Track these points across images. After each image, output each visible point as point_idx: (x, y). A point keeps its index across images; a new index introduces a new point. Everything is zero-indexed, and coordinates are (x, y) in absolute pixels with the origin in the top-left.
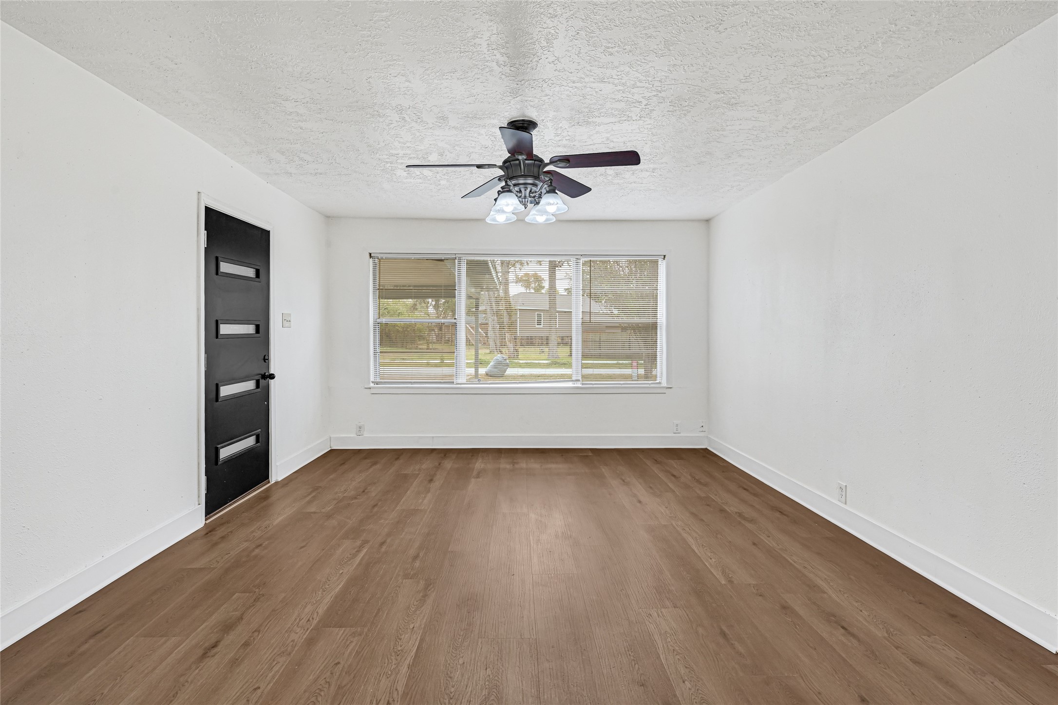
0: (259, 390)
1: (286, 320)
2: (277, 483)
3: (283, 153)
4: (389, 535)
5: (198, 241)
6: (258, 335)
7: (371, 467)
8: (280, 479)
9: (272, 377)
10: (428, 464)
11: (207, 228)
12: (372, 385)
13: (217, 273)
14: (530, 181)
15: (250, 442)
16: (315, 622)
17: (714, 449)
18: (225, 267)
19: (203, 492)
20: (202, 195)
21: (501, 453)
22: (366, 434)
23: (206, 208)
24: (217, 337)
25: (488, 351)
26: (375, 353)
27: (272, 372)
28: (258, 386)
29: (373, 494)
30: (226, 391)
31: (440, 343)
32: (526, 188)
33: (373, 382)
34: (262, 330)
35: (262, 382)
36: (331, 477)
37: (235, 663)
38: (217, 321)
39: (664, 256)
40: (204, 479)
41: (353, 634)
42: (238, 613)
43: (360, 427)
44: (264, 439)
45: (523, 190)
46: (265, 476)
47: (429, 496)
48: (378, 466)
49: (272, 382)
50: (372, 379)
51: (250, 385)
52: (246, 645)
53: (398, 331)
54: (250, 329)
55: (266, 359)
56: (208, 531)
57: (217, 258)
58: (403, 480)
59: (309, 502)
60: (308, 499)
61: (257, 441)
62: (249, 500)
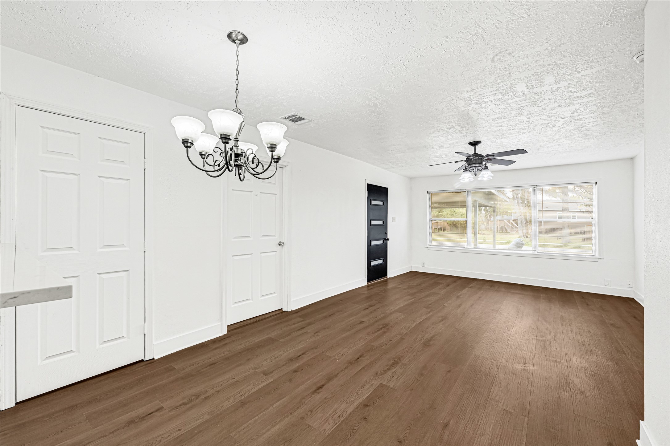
0: (384, 244)
1: (394, 219)
2: (390, 278)
3: (390, 163)
4: (424, 297)
5: (365, 195)
6: (383, 225)
7: (425, 278)
8: (391, 277)
9: (388, 240)
10: (449, 280)
11: (368, 191)
12: (428, 246)
13: (371, 205)
14: (477, 165)
15: (381, 261)
16: (393, 310)
17: (637, 299)
18: (373, 202)
19: (367, 274)
20: (367, 180)
21: (488, 282)
22: (426, 266)
23: (368, 184)
24: (371, 225)
25: (518, 236)
26: (430, 233)
27: (388, 238)
28: (383, 243)
29: (423, 286)
30: (373, 243)
31: (488, 231)
32: (475, 169)
33: (428, 245)
34: (385, 223)
35: (385, 241)
36: (409, 279)
37: (372, 312)
38: (371, 220)
39: (596, 182)
40: (367, 270)
41: (403, 315)
42: (373, 304)
43: (423, 263)
44: (386, 261)
45: (474, 169)
46: (386, 275)
47: (445, 290)
48: (428, 279)
49: (388, 241)
50: (428, 243)
51: (381, 242)
52: (375, 310)
53: (461, 224)
54: (380, 223)
55: (386, 233)
56: (368, 286)
57: (371, 199)
58: (437, 284)
59: (399, 285)
60: (399, 284)
61: (383, 262)
62: (380, 281)
